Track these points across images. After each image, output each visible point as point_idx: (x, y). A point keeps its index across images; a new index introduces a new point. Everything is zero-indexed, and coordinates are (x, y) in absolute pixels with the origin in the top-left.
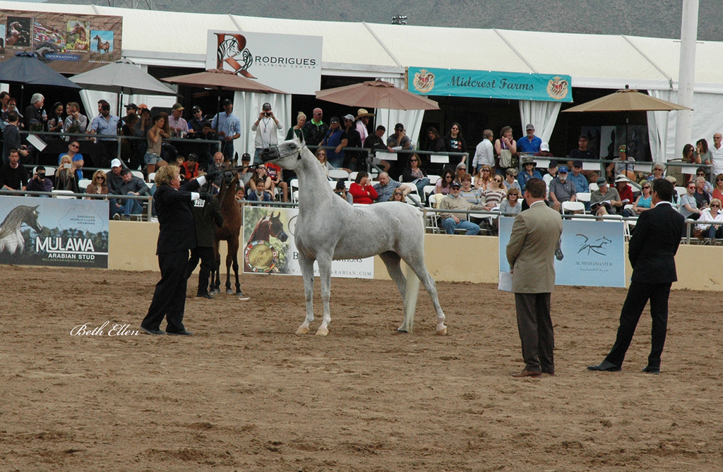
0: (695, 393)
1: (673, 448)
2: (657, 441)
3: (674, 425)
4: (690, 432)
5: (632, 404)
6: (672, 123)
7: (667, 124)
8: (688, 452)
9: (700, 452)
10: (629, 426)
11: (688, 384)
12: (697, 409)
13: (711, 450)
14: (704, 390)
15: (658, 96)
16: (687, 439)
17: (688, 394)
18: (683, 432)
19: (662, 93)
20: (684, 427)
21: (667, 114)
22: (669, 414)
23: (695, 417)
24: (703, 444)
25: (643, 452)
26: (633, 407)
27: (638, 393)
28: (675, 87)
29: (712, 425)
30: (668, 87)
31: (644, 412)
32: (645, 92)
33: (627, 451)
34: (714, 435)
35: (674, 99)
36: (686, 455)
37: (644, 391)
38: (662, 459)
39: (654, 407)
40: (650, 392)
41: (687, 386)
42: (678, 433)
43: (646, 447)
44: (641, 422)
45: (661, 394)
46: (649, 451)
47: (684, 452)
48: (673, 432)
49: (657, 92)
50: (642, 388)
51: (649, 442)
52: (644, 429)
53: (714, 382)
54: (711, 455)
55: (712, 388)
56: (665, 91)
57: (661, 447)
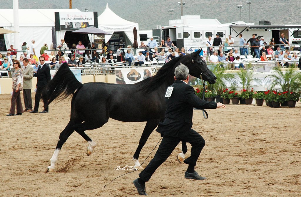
0: (25, 128)
1: (17, 147)
2: (12, 146)
3: (18, 139)
4: (23, 141)
5: (4, 133)
6: (13, 37)
7: (11, 38)
8: (22, 148)
9: (26, 148)
10: (2, 141)
11: (23, 125)
12: (25, 133)
13: (30, 147)
14: (28, 126)
15: (7, 28)
16: (22, 144)
17: (22, 128)
18: (21, 141)
19: (8, 27)
20: (21, 140)
21: (11, 34)
22: (16, 136)
23: (25, 136)
24: (28, 145)
25: (8, 150)
26: (4, 135)
27: (5, 130)
28: (13, 25)
29: (31, 138)
30: (10, 25)
31: (8, 136)
32: (2, 27)
33: (2, 150)
34: (31, 141)
35: (12, 29)
36: (22, 149)
37: (7, 129)
38: (14, 152)
39: (11, 134)
40: (10, 129)
41: (22, 126)
42: (19, 142)
43: (8, 148)
44: (7, 139)
45: (13, 129)
46: (9, 149)
47: (21, 148)
48: (17, 142)
49: (7, 27)
50: (7, 128)
51: (9, 146)
52: (8, 142)
53: (31, 123)
54: (30, 148)
55: (30, 125)
56: (9, 27)
57: (13, 147)
